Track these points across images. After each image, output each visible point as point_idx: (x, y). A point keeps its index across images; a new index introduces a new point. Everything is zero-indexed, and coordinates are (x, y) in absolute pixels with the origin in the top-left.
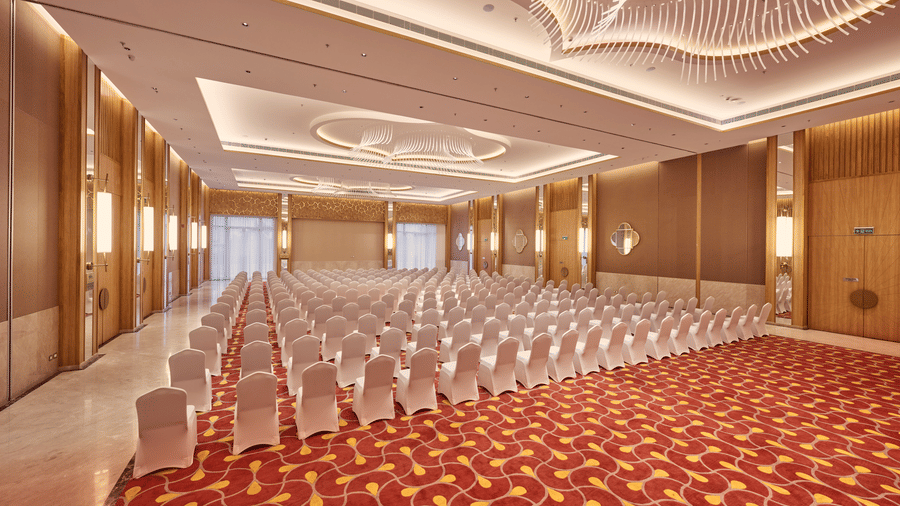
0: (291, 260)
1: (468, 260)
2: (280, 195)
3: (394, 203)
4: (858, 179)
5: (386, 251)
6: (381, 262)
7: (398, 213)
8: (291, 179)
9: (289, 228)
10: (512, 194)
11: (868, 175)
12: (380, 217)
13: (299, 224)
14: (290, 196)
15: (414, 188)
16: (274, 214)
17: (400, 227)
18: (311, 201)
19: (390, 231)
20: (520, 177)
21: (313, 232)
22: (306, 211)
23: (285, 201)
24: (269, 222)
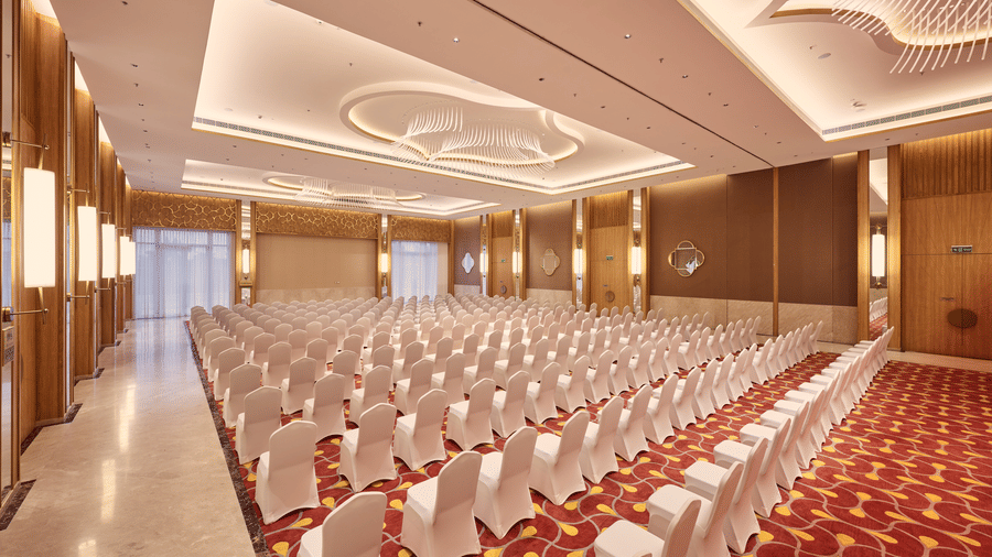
0: (255, 288)
1: (480, 284)
2: (239, 202)
3: (389, 217)
4: (954, 197)
5: (380, 275)
6: (373, 288)
7: (394, 229)
8: (265, 181)
9: (253, 245)
10: (539, 208)
11: (965, 193)
12: (371, 233)
13: (266, 241)
14: (253, 204)
15: (424, 198)
16: (232, 228)
17: (395, 245)
18: (283, 211)
19: (385, 249)
20: (560, 188)
21: (285, 251)
22: (276, 223)
23: (246, 209)
24: (221, 239)
